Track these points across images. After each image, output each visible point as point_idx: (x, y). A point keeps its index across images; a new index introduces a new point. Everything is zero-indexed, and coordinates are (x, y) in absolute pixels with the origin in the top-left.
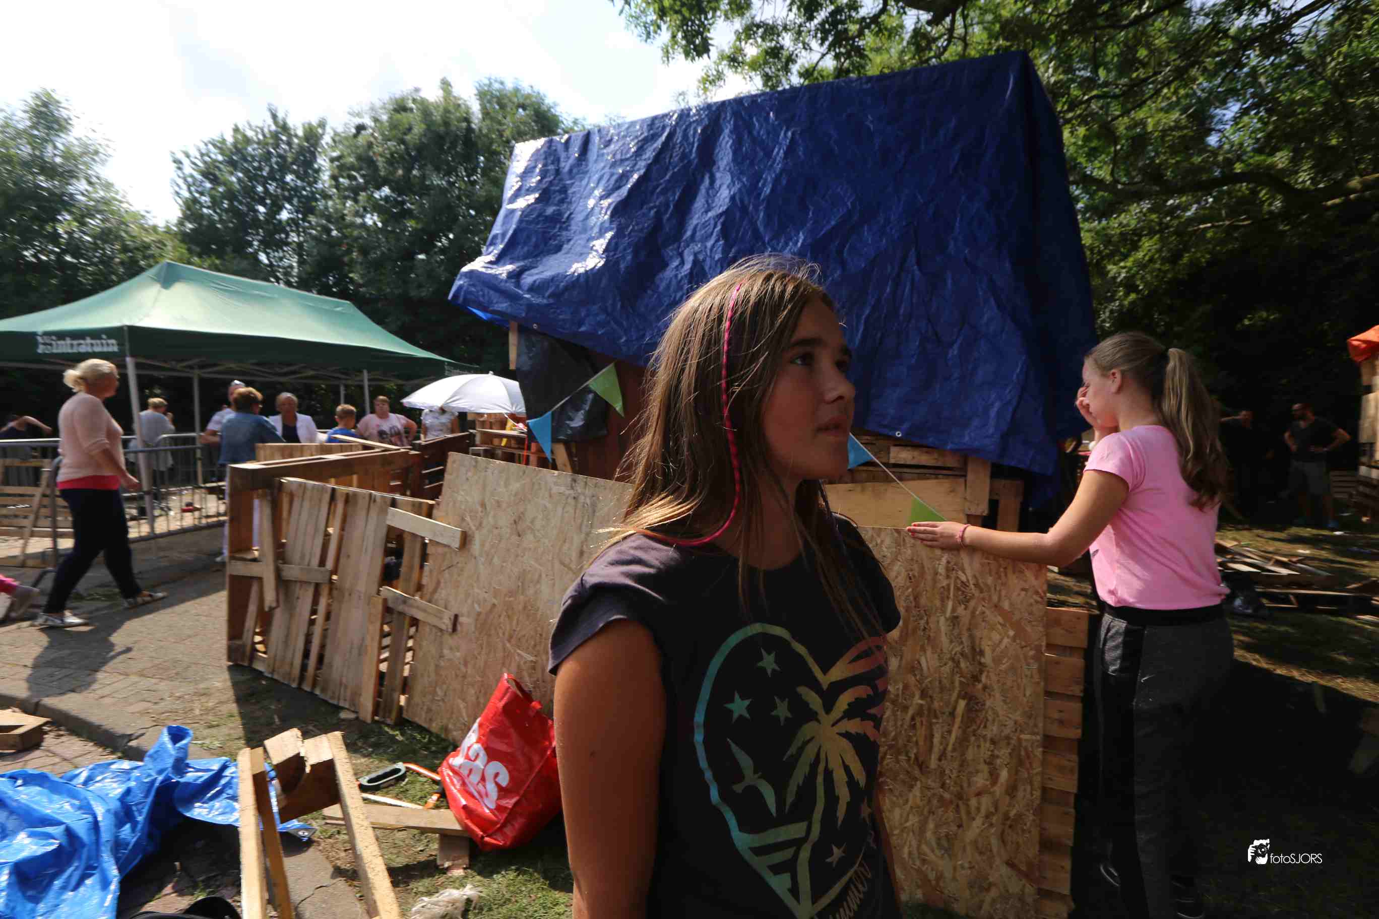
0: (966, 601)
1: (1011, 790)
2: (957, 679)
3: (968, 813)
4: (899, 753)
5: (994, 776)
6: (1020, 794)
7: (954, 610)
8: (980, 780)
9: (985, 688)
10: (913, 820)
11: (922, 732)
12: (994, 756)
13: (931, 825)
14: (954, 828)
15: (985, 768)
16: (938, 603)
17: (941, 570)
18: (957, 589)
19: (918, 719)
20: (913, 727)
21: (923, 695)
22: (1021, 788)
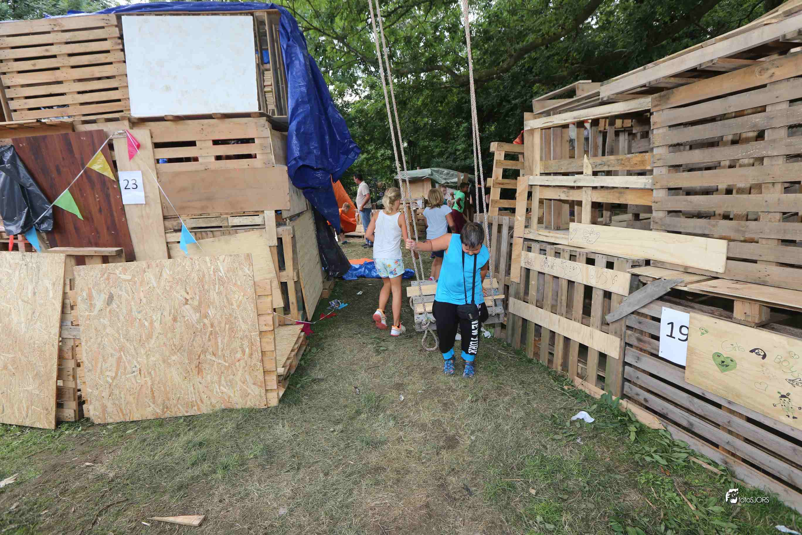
0: (223, 285)
1: (251, 355)
2: (223, 317)
3: (236, 369)
4: (205, 352)
5: (244, 352)
6: (254, 356)
7: (219, 289)
8: (239, 355)
9: (235, 318)
10: (216, 378)
11: (213, 341)
12: (242, 344)
13: (223, 378)
14: (232, 377)
15: (239, 349)
16: (212, 287)
17: (211, 273)
18: (219, 279)
19: (211, 337)
20: (209, 340)
21: (212, 326)
22: (254, 353)
